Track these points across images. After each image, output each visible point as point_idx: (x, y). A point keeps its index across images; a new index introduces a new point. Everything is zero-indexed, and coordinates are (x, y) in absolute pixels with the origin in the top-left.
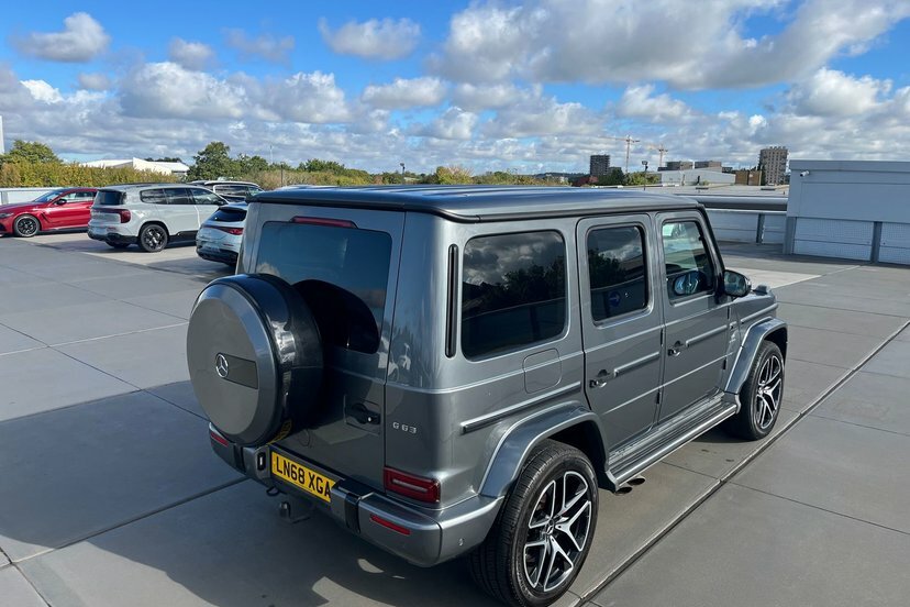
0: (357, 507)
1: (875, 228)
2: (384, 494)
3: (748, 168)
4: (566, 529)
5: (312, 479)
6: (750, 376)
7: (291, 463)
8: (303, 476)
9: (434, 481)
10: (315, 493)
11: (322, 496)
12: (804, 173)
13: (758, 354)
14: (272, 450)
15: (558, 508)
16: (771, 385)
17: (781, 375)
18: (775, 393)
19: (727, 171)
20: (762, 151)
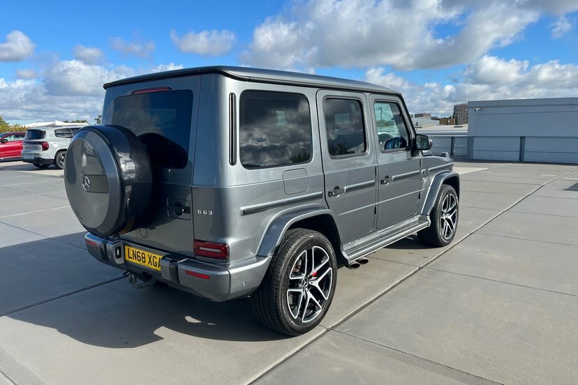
0: (177, 268)
1: (521, 140)
2: (195, 259)
3: (447, 117)
4: (316, 284)
5: (150, 259)
6: (436, 205)
7: (137, 250)
8: (144, 258)
9: (225, 244)
10: (153, 267)
11: (157, 268)
12: (477, 109)
13: (440, 191)
14: (125, 245)
15: (309, 270)
16: (450, 213)
17: (456, 207)
18: (454, 218)
19: (433, 119)
20: (455, 106)
